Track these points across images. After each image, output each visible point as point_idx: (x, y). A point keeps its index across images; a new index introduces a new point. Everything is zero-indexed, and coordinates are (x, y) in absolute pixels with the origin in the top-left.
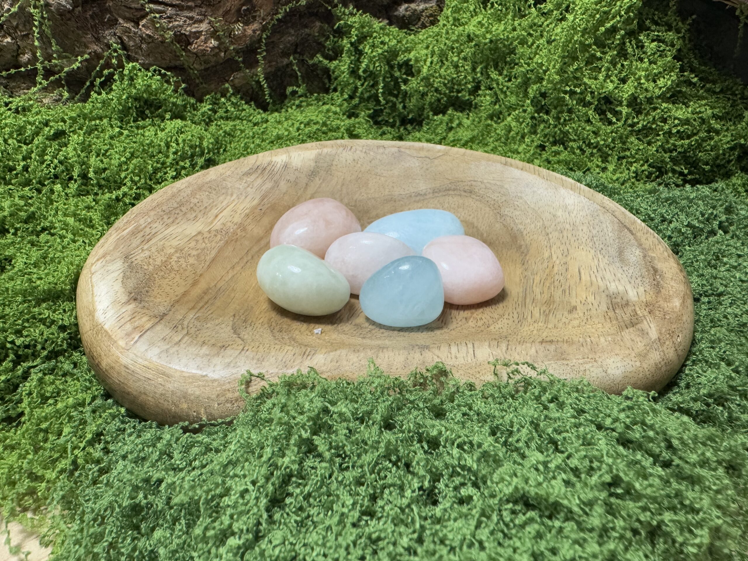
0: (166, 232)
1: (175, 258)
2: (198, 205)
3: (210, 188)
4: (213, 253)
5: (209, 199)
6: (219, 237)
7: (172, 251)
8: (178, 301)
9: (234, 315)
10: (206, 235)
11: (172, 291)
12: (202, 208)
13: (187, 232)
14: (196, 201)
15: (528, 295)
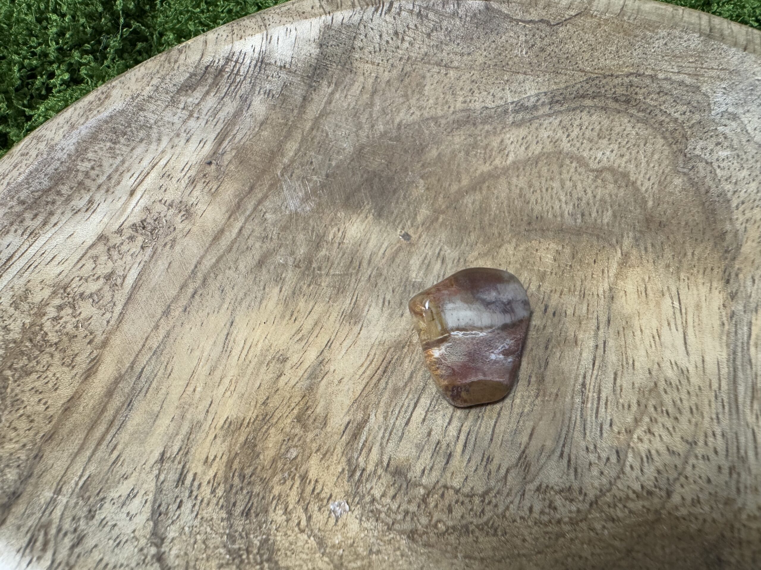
0: (32, 251)
1: (51, 312)
2: (93, 173)
3: (114, 131)
4: (130, 281)
5: (114, 158)
6: (140, 239)
7: (47, 292)
8: (49, 438)
9: (162, 459)
10: (116, 240)
11: (42, 407)
12: (100, 181)
13: (77, 240)
14: (89, 165)
15: (740, 374)
